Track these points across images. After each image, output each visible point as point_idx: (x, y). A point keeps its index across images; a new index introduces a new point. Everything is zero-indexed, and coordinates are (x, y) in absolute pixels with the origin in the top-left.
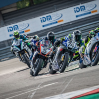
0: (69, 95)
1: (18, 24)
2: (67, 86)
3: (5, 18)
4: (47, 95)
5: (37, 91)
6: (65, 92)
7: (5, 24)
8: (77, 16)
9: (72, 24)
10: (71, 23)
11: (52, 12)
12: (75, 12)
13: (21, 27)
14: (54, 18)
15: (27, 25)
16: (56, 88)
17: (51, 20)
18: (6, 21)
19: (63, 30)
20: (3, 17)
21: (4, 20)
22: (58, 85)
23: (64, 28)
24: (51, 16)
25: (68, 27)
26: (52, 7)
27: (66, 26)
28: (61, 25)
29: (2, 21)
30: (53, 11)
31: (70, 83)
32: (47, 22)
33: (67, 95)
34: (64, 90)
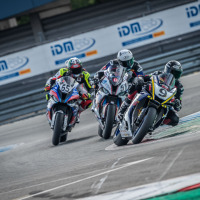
0: (174, 184)
1: (72, 39)
2: (171, 165)
3: (46, 27)
4: (130, 182)
5: (110, 174)
6: (166, 177)
7: (47, 39)
8: (192, 25)
9: (183, 40)
10: (180, 39)
11: (141, 16)
12: (189, 16)
13: (79, 46)
14: (146, 27)
15: (91, 42)
16: (148, 169)
17: (139, 33)
18: (48, 33)
19: (163, 52)
20: (43, 25)
21: (45, 31)
22: (152, 164)
23: (165, 48)
24: (140, 24)
25: (174, 46)
26: (141, 7)
27: (170, 44)
28: (160, 42)
29: (41, 33)
30: (144, 13)
31: (177, 160)
32: (131, 36)
33: (171, 185)
34: (165, 173)
